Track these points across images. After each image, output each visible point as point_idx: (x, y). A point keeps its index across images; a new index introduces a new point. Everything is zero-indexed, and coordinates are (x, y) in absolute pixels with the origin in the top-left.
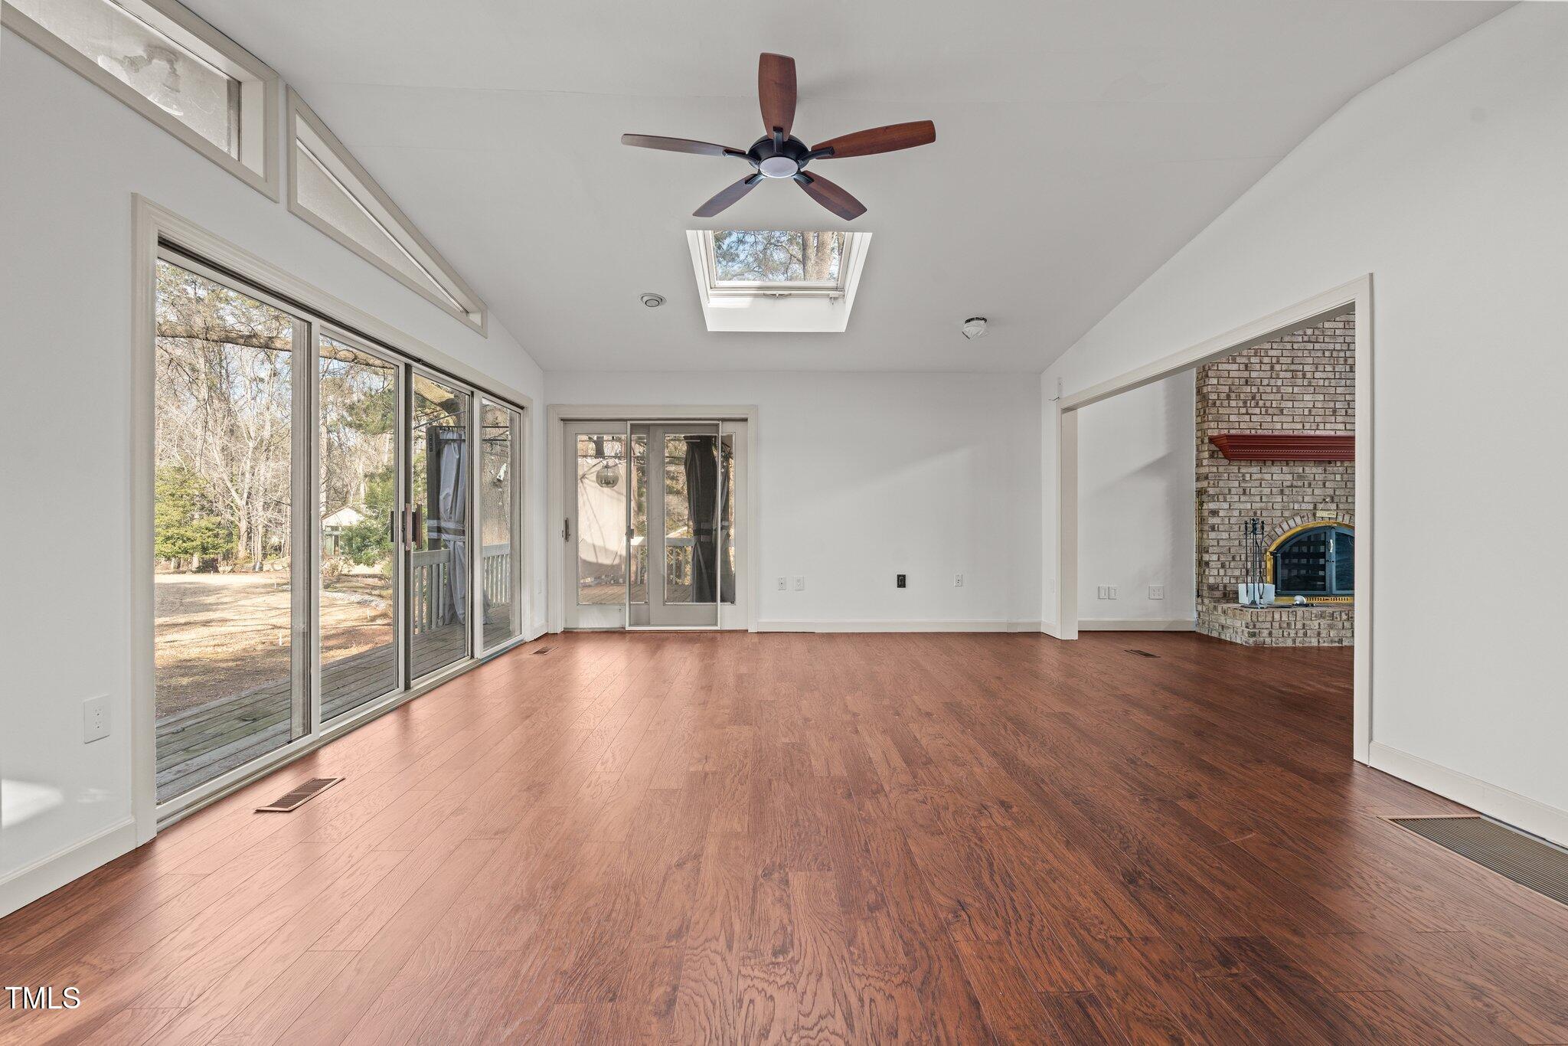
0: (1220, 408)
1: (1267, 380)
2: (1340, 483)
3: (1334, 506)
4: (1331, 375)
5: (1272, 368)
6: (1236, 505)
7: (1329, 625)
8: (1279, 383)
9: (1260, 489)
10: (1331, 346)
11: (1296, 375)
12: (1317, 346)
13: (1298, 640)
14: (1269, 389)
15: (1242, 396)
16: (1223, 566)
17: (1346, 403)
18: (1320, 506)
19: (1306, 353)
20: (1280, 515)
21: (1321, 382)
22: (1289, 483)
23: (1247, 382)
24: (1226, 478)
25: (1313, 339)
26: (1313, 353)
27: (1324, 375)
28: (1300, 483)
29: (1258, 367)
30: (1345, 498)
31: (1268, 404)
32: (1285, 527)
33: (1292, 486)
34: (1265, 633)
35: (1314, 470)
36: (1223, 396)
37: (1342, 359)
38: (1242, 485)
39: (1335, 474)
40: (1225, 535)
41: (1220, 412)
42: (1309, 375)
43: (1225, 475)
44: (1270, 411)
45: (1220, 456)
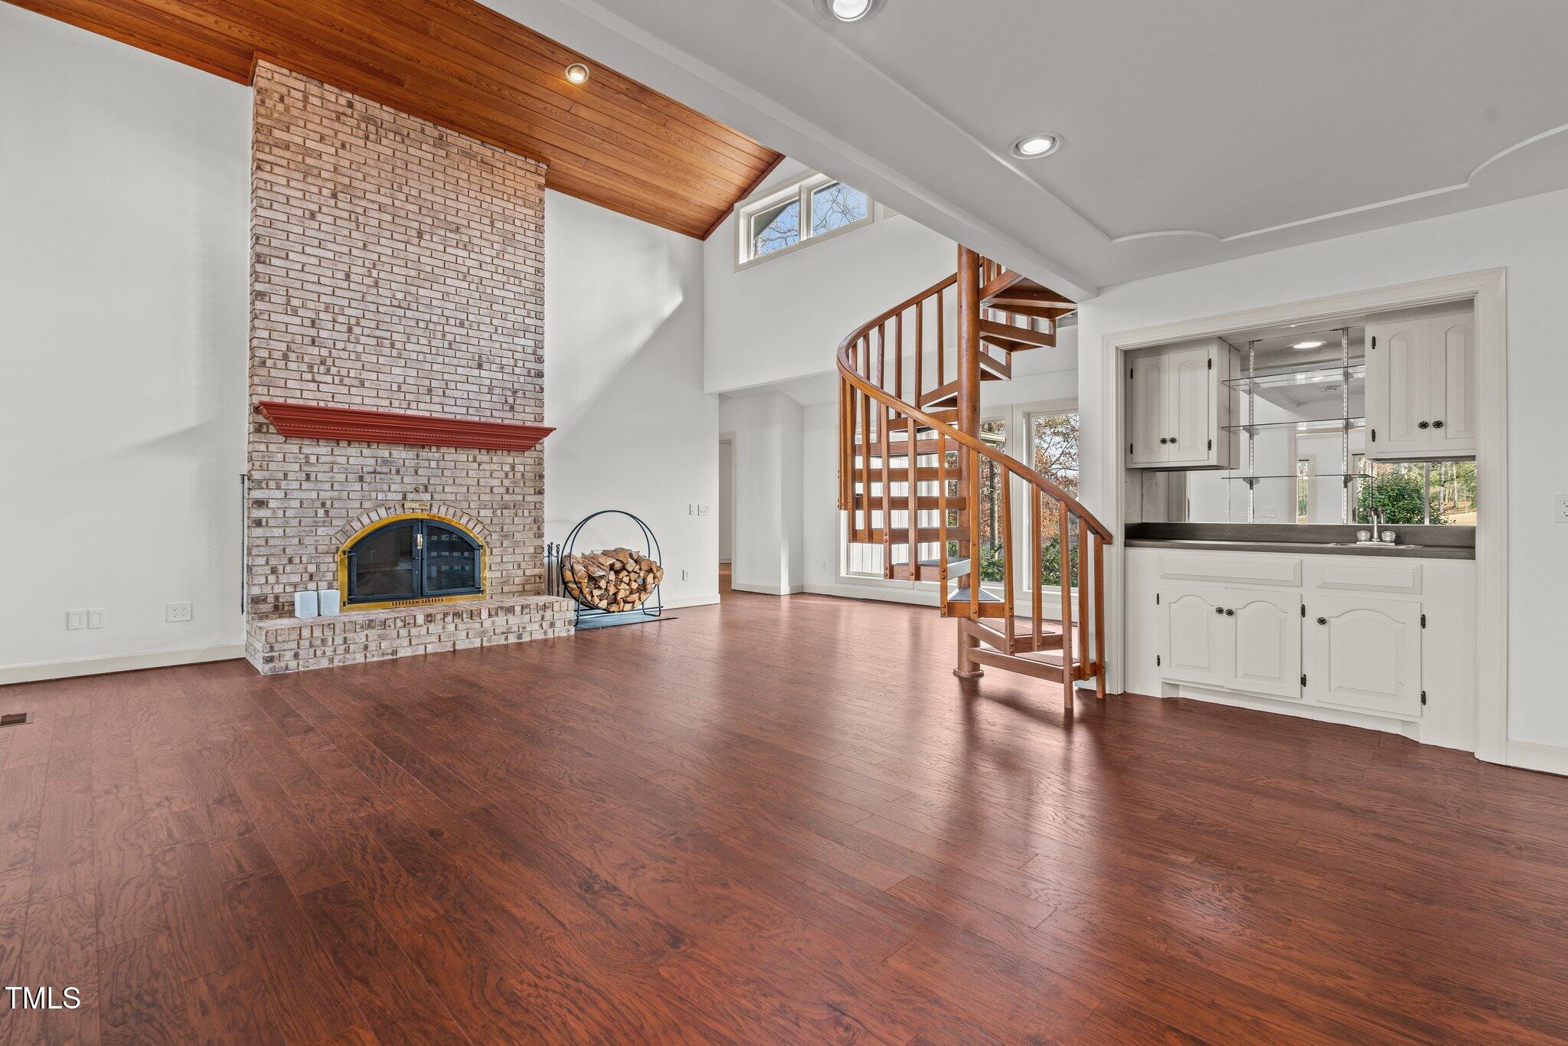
0: (271, 370)
1: (343, 343)
2: (435, 471)
3: (427, 497)
4: (426, 349)
5: (350, 330)
6: (295, 494)
7: (380, 636)
8: (360, 348)
9: (331, 474)
10: (427, 317)
11: (382, 342)
12: (409, 314)
13: (336, 659)
14: (345, 355)
15: (306, 358)
16: (274, 571)
17: (444, 382)
18: (410, 496)
19: (395, 319)
20: (358, 506)
21: (414, 356)
22: (371, 469)
23: (313, 341)
24: (280, 459)
25: (404, 304)
26: (403, 319)
27: (418, 348)
28: (385, 469)
29: (330, 326)
30: (441, 488)
31: (344, 372)
32: (365, 520)
33: (375, 472)
34: (289, 655)
35: (404, 454)
36: (277, 355)
37: (440, 333)
38: (305, 468)
39: (429, 460)
40: (278, 532)
41: (272, 375)
42: (398, 345)
43: (279, 455)
44: (346, 381)
45: (270, 431)
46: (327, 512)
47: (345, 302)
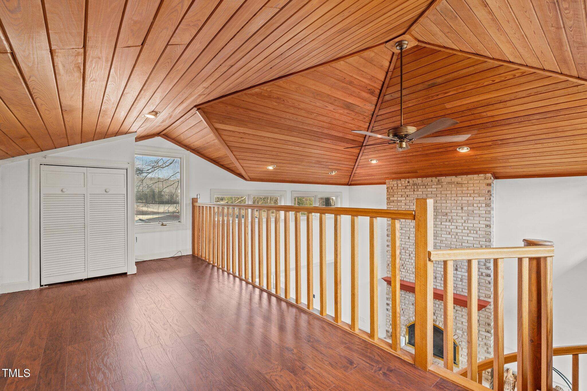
1: (408, 260)
5: (410, 255)
20: (412, 313)
29: (404, 254)
46: (403, 312)
47: (408, 246)
